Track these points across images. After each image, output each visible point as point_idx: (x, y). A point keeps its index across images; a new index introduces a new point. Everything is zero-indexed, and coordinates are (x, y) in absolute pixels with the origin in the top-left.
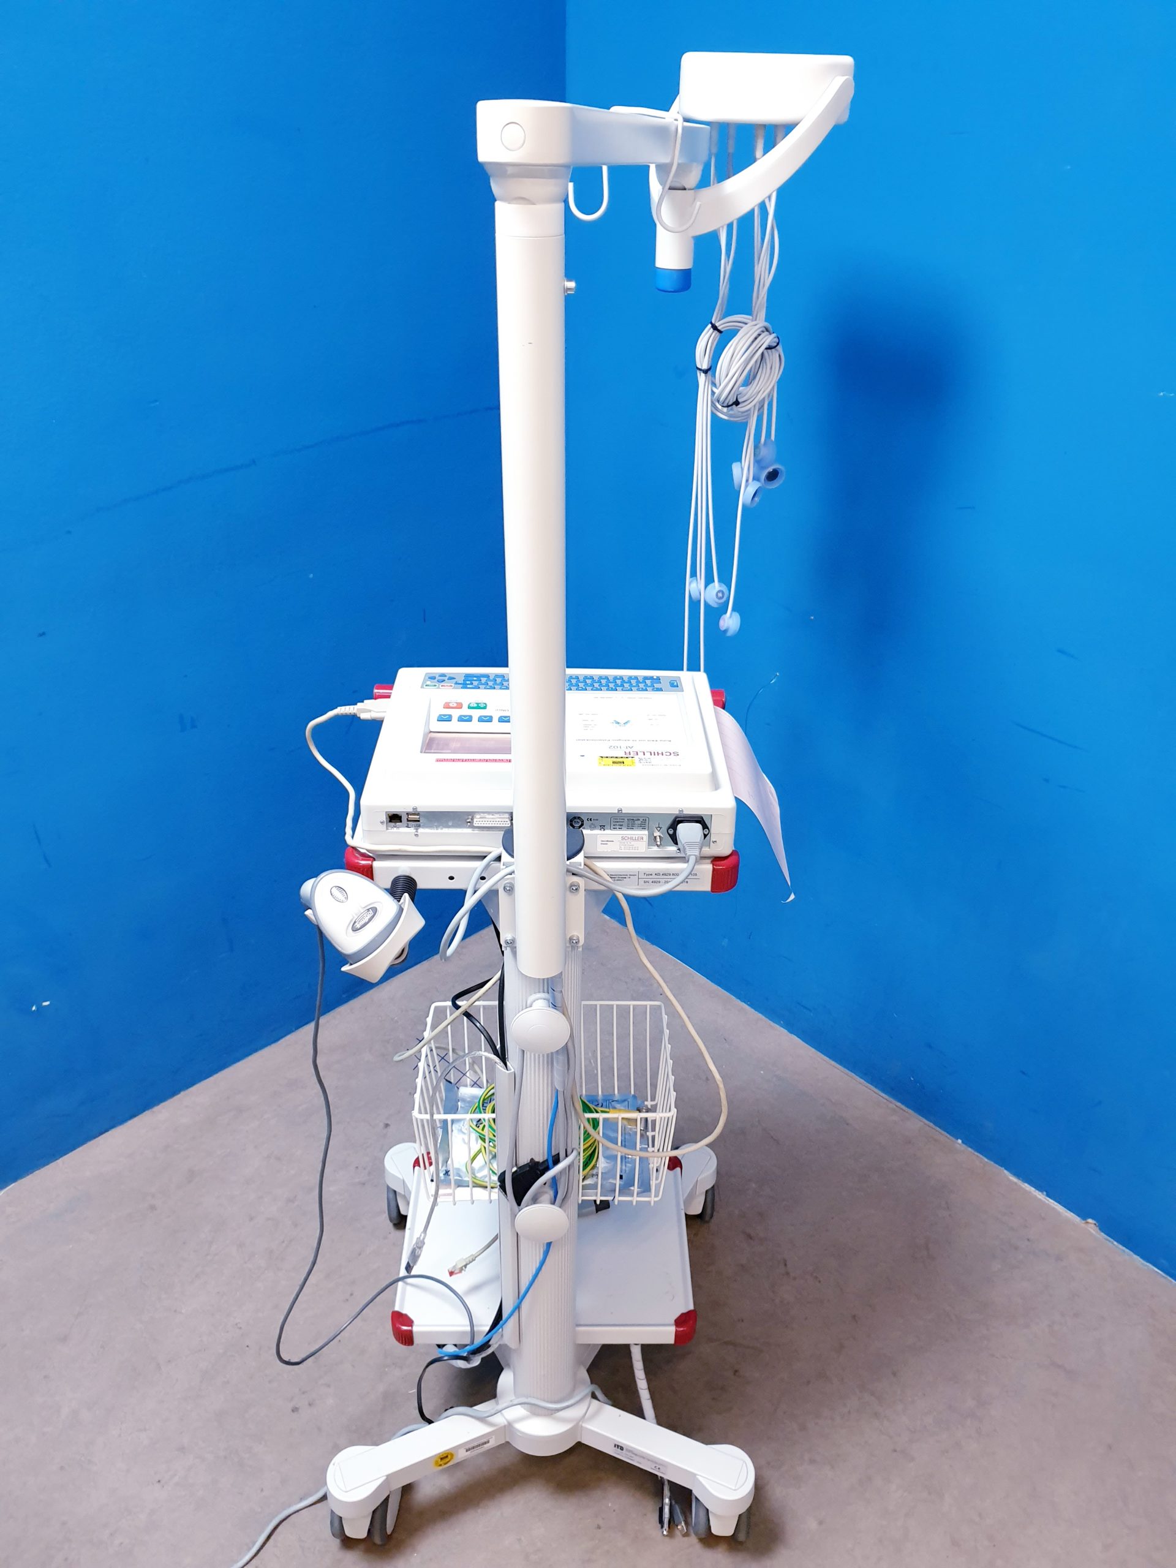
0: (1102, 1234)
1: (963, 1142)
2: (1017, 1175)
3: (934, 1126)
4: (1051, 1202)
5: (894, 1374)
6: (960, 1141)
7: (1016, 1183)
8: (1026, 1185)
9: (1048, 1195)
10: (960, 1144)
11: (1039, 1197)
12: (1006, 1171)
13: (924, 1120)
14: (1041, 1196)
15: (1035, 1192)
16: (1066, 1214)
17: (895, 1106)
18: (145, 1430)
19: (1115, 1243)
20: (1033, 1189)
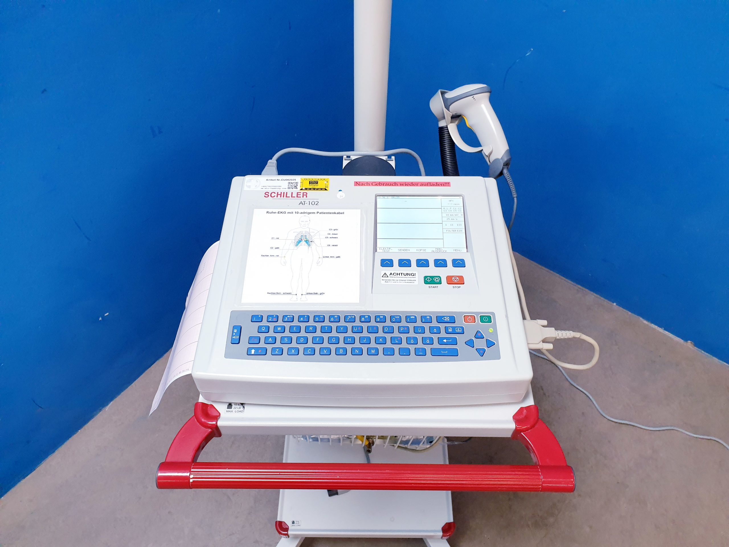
0: (696, 348)
1: (617, 305)
2: (648, 319)
3: (600, 297)
4: (667, 333)
5: (609, 442)
6: (615, 304)
7: (648, 325)
8: (653, 325)
9: (665, 329)
10: (615, 306)
11: (660, 331)
12: (641, 318)
13: (595, 294)
14: (661, 330)
15: (657, 328)
16: (676, 339)
17: (577, 288)
18: (233, 534)
19: (703, 352)
20: (656, 327)
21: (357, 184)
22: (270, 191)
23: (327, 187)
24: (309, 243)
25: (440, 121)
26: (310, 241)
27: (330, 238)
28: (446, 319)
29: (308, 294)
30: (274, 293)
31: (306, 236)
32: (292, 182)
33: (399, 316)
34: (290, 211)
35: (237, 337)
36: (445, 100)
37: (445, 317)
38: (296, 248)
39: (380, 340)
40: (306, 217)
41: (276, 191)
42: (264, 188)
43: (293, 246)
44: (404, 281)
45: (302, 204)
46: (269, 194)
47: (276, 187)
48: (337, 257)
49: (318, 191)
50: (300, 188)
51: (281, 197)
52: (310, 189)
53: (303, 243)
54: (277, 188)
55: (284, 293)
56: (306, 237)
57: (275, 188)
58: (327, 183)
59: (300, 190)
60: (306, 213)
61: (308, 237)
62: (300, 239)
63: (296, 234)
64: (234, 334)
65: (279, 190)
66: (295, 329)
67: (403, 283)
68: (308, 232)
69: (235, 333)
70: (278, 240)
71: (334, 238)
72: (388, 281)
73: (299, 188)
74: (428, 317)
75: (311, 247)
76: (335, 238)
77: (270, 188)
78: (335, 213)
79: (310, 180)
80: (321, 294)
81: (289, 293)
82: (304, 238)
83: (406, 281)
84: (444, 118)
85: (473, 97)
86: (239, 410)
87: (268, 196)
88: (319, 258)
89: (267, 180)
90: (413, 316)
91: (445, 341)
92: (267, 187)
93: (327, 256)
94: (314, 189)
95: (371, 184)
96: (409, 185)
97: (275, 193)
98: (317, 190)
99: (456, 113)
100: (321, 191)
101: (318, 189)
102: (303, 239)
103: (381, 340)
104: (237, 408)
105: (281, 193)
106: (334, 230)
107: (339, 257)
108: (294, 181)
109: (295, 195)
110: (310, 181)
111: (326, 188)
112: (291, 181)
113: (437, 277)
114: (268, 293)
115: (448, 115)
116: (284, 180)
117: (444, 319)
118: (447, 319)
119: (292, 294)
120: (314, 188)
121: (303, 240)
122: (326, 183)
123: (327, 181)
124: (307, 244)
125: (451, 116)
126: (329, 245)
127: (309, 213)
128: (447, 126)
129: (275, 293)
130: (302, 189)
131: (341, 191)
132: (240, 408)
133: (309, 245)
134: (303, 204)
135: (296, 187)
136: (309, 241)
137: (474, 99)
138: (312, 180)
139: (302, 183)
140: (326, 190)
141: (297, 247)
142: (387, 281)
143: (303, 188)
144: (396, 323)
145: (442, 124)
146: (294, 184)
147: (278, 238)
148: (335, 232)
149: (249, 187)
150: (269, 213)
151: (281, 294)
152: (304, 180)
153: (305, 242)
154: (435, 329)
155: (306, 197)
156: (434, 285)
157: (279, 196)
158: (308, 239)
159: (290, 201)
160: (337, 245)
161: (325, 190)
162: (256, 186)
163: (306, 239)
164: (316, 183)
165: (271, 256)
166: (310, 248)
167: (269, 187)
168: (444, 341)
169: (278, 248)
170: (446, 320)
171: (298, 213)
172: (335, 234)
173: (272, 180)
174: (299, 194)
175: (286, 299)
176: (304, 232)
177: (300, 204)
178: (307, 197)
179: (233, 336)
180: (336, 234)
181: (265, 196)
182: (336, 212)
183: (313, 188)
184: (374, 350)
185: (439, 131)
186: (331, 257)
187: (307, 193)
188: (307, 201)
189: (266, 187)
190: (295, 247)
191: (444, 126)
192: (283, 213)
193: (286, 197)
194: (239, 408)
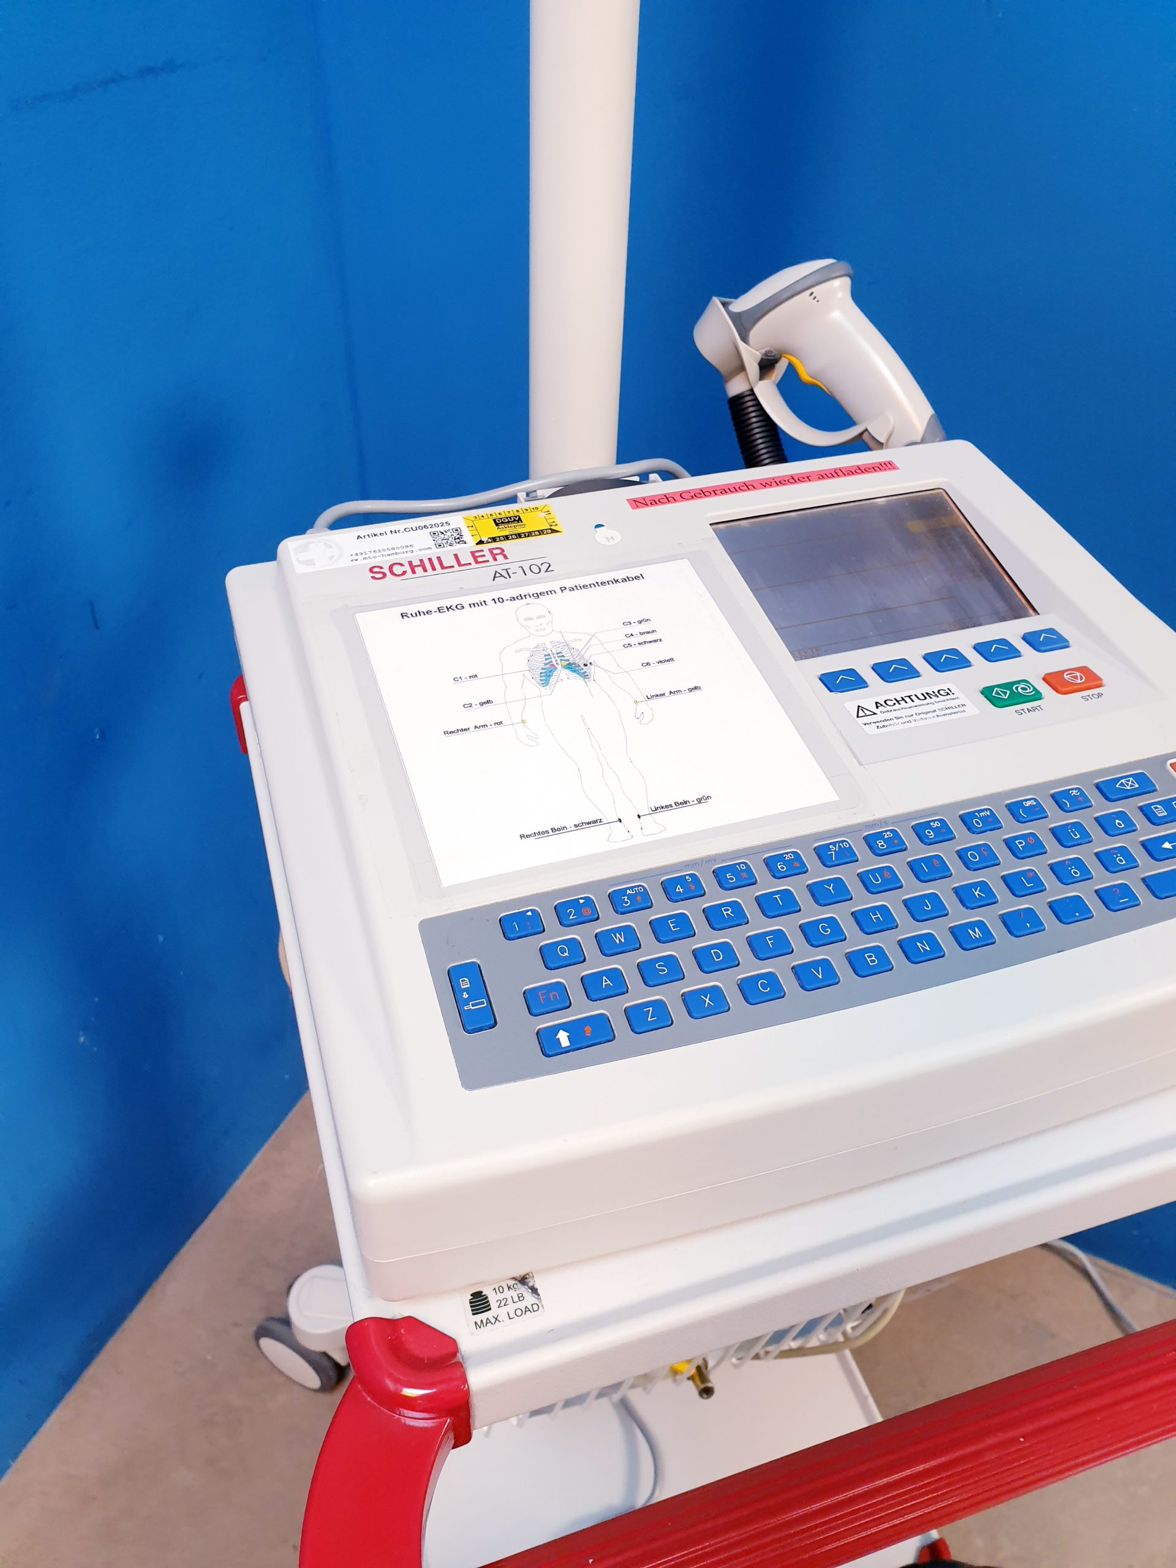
21: (637, 503)
22: (385, 562)
23: (554, 524)
24: (582, 671)
25: (730, 379)
26: (582, 666)
27: (639, 644)
28: (1128, 784)
29: (659, 810)
30: (543, 833)
31: (561, 653)
32: (442, 529)
33: (987, 810)
34: (475, 599)
35: (483, 1003)
36: (736, 318)
37: (1123, 781)
38: (545, 691)
39: (976, 894)
40: (534, 607)
41: (403, 558)
42: (360, 557)
43: (533, 688)
44: (934, 714)
45: (502, 576)
46: (386, 570)
47: (396, 551)
48: (691, 690)
49: (529, 538)
50: (474, 540)
51: (425, 570)
52: (507, 538)
53: (562, 673)
54: (401, 550)
55: (576, 826)
56: (562, 656)
57: (396, 554)
58: (548, 517)
59: (478, 544)
60: (527, 596)
61: (568, 656)
62: (548, 666)
63: (527, 654)
64: (465, 995)
65: (409, 554)
66: (674, 927)
67: (931, 720)
68: (560, 643)
69: (465, 990)
70: (474, 681)
71: (650, 642)
72: (885, 723)
73: (471, 543)
74: (1074, 791)
75: (592, 678)
76: (655, 641)
77: (377, 554)
78: (617, 581)
79: (494, 517)
80: (700, 801)
81: (595, 822)
82: (558, 659)
83: (938, 713)
84: (742, 368)
85: (812, 294)
86: (522, 1305)
87: (384, 575)
88: (636, 702)
89: (359, 537)
90: (1030, 799)
91: (1167, 845)
92: (369, 555)
93: (658, 693)
94: (519, 536)
95: (677, 497)
96: (787, 482)
97: (401, 565)
98: (528, 536)
99: (768, 349)
100: (542, 536)
101: (529, 534)
102: (555, 663)
103: (977, 892)
104: (510, 1301)
105: (421, 561)
106: (640, 622)
107: (696, 688)
108: (446, 528)
109: (466, 558)
110: (494, 520)
111: (553, 527)
112: (435, 529)
113: (1019, 682)
114: (522, 836)
115: (751, 358)
116: (414, 529)
117: (1122, 784)
118: (1131, 785)
119: (604, 821)
120: (517, 532)
121: (559, 667)
122: (546, 516)
123: (545, 510)
124: (575, 675)
125: (759, 360)
126: (648, 664)
127: (537, 596)
128: (752, 390)
129: (547, 832)
130: (481, 542)
131: (602, 526)
132: (521, 1298)
133: (585, 676)
134: (507, 576)
135: (460, 539)
136: (579, 666)
137: (815, 298)
138: (498, 515)
139: (474, 528)
140: (554, 531)
141: (547, 687)
142: (880, 724)
143: (485, 539)
144: (989, 832)
145: (735, 387)
146: (449, 534)
147: (476, 676)
148: (645, 627)
149: (311, 562)
150: (410, 616)
151: (569, 829)
152: (473, 519)
153: (568, 671)
154: (1117, 821)
155: (505, 557)
156: (1029, 705)
157: (419, 570)
158: (571, 661)
159: (458, 577)
160: (672, 659)
161: (552, 533)
162: (333, 557)
163: (565, 663)
164: (515, 520)
165: (476, 727)
166: (591, 683)
167: (373, 554)
168: (1164, 846)
169: (488, 702)
170: (1128, 788)
171: (501, 600)
172: (648, 632)
173: (375, 535)
174: (477, 554)
175: (592, 842)
176: (549, 646)
177: (495, 577)
178: (508, 556)
179: (459, 1003)
180: (653, 631)
181: (373, 577)
182: (619, 578)
183: (516, 535)
184: (977, 930)
185: (731, 408)
186: (671, 692)
187: (503, 551)
188: (513, 568)
189: (364, 556)
190: (542, 688)
191: (745, 392)
192: (454, 607)
193: (443, 567)
194: (516, 1299)
